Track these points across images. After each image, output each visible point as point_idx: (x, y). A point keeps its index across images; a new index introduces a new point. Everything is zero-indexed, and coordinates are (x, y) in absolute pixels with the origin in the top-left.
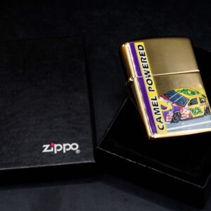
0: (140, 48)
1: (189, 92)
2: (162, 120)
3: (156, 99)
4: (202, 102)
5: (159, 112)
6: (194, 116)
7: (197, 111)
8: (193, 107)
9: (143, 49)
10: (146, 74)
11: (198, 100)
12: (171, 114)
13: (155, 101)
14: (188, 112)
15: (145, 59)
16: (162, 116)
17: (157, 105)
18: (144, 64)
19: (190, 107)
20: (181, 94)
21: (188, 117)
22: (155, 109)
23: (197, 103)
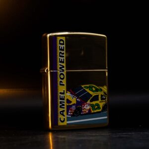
0: (62, 42)
1: (94, 89)
2: (65, 113)
3: (63, 93)
4: (102, 99)
5: (64, 105)
6: (92, 112)
7: (96, 107)
8: (94, 103)
9: (63, 44)
10: (60, 68)
11: (100, 96)
12: (74, 108)
13: (63, 95)
14: (88, 108)
15: (63, 54)
16: (65, 109)
17: (64, 99)
18: (61, 58)
19: (91, 103)
20: (86, 90)
21: (87, 112)
22: (61, 102)
23: (98, 100)
